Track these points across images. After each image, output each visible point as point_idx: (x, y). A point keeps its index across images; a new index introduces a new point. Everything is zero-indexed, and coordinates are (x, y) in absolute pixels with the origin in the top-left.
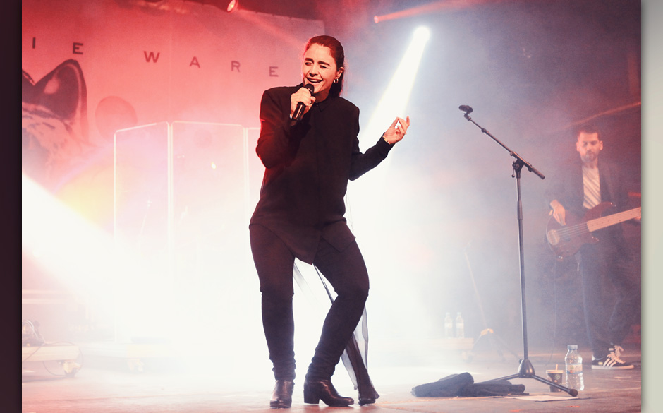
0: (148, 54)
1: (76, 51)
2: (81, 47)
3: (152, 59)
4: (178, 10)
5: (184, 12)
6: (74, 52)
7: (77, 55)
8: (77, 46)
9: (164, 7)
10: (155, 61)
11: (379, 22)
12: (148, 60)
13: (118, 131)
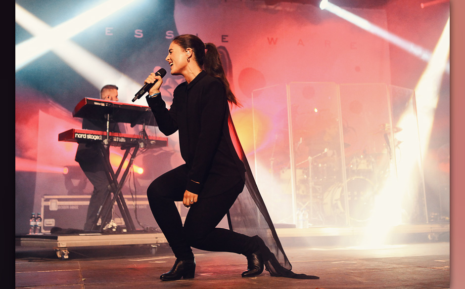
0: (270, 39)
1: (224, 40)
2: (226, 37)
3: (272, 43)
4: (288, 9)
5: (292, 10)
6: (223, 41)
7: (224, 43)
8: (224, 37)
9: (279, 8)
10: (275, 43)
11: (425, 8)
12: (270, 43)
13: (254, 90)
